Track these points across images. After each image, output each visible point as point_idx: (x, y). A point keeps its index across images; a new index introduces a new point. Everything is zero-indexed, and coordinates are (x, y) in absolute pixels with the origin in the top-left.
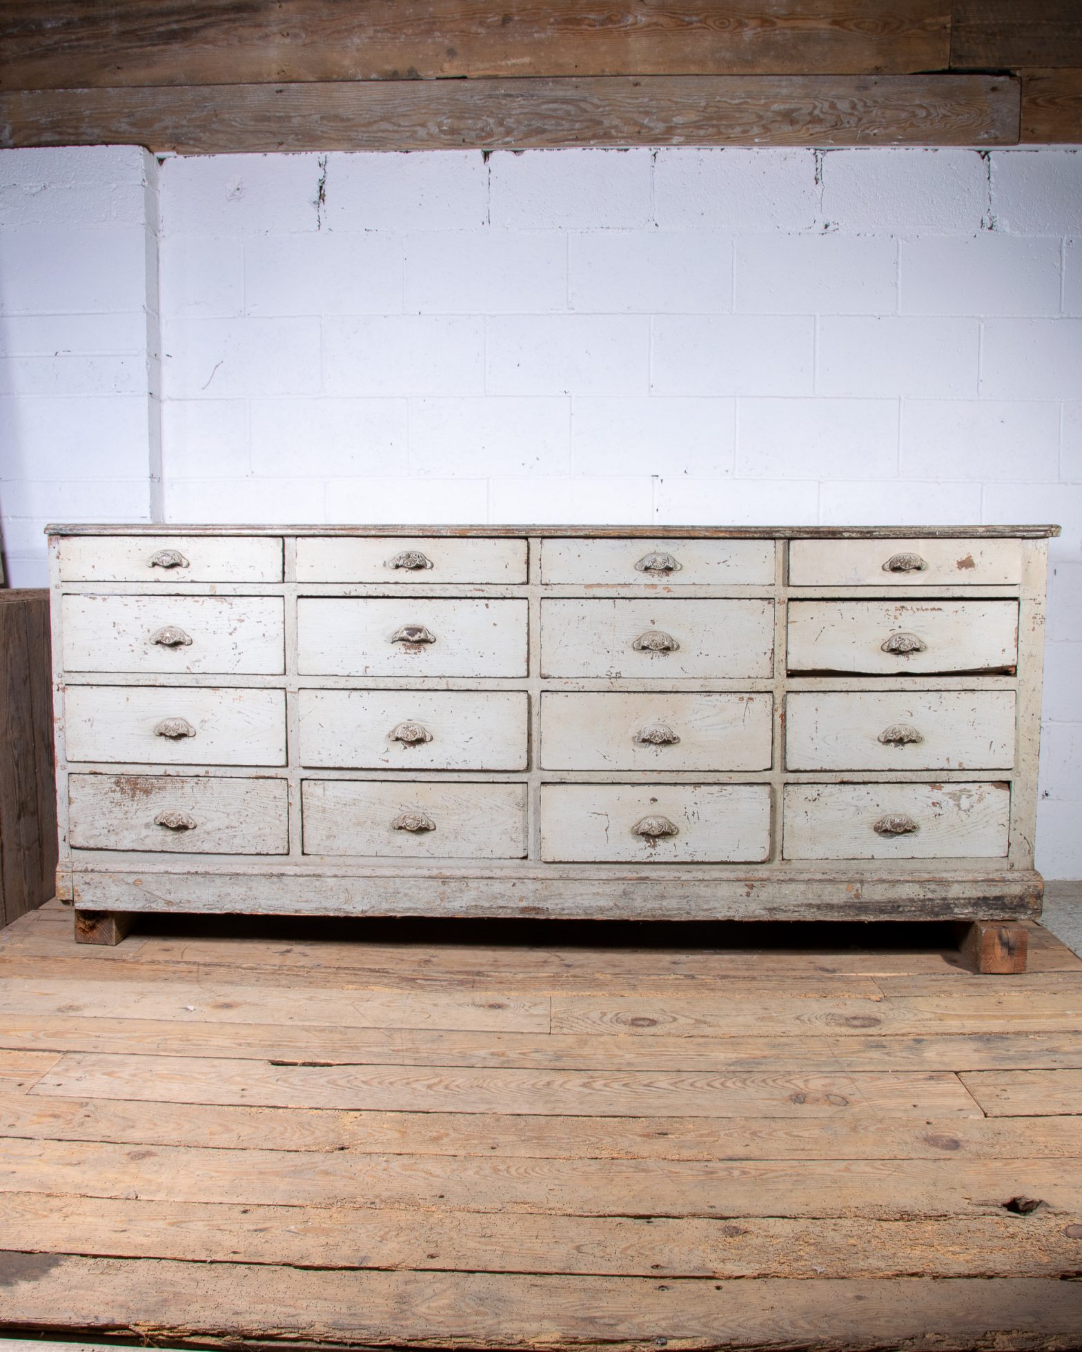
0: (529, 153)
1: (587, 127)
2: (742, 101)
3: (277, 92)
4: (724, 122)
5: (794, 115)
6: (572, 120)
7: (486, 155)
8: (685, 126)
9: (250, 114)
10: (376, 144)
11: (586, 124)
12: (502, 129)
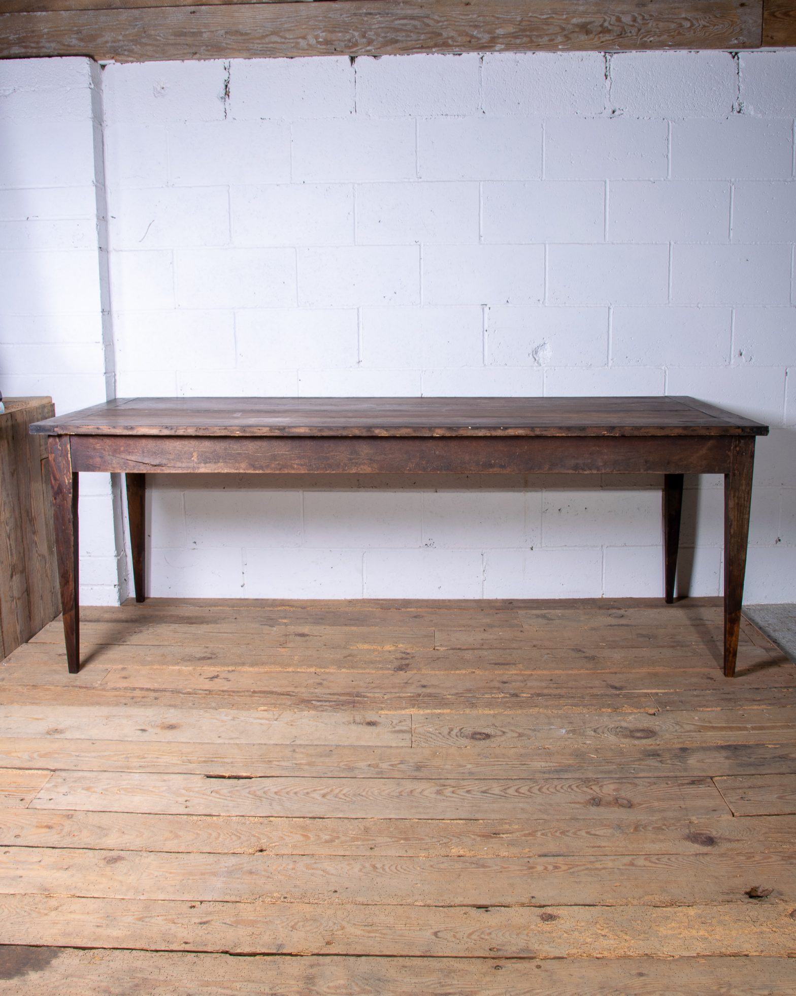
0: (385, 58)
1: (430, 38)
2: (549, 16)
3: (191, 13)
4: (535, 33)
5: (588, 27)
6: (418, 33)
7: (353, 59)
8: (505, 36)
9: (171, 31)
10: (268, 53)
11: (429, 35)
12: (364, 40)
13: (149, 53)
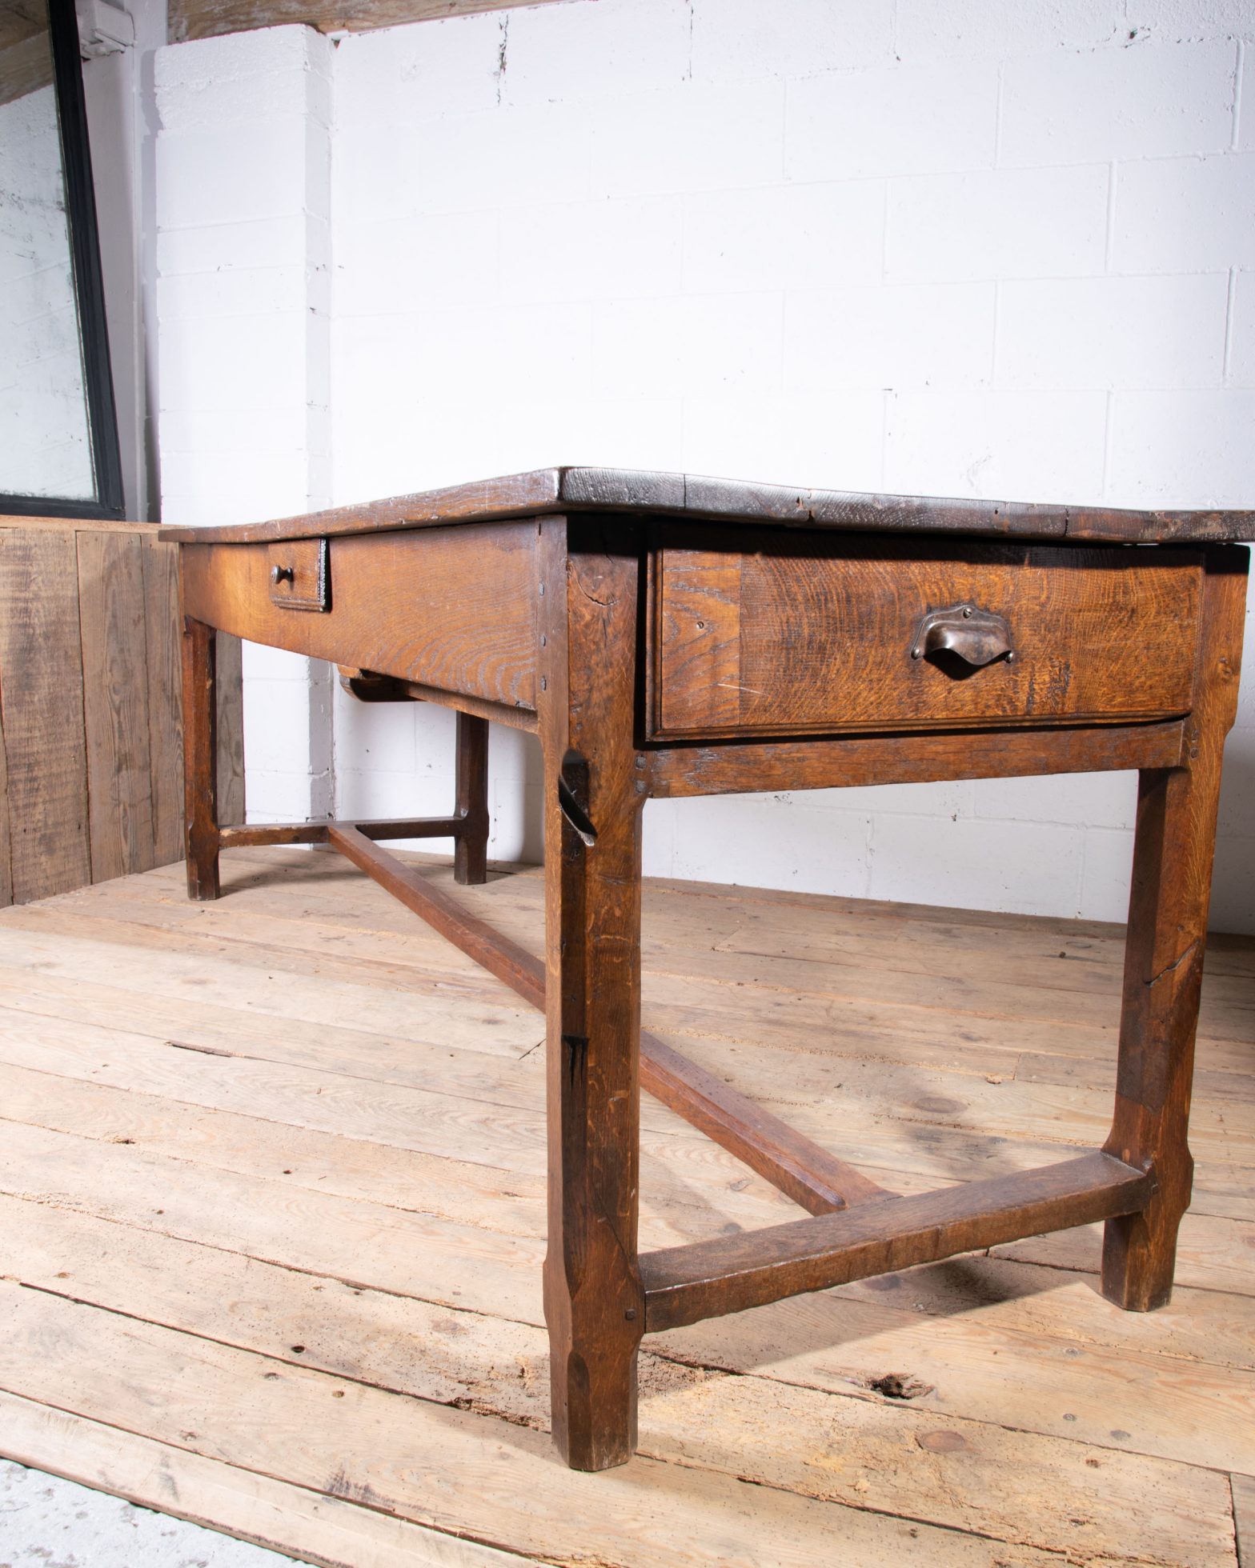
13: (391, 13)
